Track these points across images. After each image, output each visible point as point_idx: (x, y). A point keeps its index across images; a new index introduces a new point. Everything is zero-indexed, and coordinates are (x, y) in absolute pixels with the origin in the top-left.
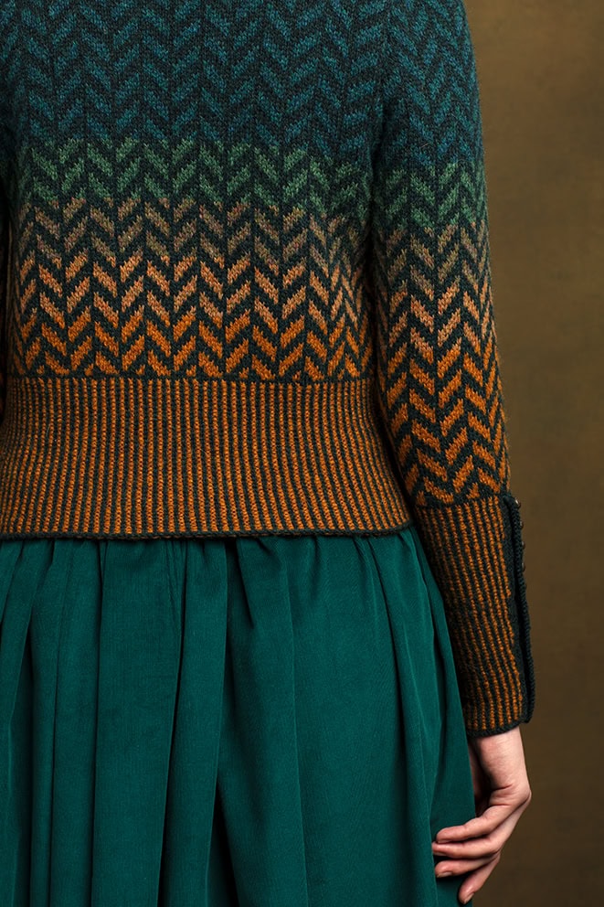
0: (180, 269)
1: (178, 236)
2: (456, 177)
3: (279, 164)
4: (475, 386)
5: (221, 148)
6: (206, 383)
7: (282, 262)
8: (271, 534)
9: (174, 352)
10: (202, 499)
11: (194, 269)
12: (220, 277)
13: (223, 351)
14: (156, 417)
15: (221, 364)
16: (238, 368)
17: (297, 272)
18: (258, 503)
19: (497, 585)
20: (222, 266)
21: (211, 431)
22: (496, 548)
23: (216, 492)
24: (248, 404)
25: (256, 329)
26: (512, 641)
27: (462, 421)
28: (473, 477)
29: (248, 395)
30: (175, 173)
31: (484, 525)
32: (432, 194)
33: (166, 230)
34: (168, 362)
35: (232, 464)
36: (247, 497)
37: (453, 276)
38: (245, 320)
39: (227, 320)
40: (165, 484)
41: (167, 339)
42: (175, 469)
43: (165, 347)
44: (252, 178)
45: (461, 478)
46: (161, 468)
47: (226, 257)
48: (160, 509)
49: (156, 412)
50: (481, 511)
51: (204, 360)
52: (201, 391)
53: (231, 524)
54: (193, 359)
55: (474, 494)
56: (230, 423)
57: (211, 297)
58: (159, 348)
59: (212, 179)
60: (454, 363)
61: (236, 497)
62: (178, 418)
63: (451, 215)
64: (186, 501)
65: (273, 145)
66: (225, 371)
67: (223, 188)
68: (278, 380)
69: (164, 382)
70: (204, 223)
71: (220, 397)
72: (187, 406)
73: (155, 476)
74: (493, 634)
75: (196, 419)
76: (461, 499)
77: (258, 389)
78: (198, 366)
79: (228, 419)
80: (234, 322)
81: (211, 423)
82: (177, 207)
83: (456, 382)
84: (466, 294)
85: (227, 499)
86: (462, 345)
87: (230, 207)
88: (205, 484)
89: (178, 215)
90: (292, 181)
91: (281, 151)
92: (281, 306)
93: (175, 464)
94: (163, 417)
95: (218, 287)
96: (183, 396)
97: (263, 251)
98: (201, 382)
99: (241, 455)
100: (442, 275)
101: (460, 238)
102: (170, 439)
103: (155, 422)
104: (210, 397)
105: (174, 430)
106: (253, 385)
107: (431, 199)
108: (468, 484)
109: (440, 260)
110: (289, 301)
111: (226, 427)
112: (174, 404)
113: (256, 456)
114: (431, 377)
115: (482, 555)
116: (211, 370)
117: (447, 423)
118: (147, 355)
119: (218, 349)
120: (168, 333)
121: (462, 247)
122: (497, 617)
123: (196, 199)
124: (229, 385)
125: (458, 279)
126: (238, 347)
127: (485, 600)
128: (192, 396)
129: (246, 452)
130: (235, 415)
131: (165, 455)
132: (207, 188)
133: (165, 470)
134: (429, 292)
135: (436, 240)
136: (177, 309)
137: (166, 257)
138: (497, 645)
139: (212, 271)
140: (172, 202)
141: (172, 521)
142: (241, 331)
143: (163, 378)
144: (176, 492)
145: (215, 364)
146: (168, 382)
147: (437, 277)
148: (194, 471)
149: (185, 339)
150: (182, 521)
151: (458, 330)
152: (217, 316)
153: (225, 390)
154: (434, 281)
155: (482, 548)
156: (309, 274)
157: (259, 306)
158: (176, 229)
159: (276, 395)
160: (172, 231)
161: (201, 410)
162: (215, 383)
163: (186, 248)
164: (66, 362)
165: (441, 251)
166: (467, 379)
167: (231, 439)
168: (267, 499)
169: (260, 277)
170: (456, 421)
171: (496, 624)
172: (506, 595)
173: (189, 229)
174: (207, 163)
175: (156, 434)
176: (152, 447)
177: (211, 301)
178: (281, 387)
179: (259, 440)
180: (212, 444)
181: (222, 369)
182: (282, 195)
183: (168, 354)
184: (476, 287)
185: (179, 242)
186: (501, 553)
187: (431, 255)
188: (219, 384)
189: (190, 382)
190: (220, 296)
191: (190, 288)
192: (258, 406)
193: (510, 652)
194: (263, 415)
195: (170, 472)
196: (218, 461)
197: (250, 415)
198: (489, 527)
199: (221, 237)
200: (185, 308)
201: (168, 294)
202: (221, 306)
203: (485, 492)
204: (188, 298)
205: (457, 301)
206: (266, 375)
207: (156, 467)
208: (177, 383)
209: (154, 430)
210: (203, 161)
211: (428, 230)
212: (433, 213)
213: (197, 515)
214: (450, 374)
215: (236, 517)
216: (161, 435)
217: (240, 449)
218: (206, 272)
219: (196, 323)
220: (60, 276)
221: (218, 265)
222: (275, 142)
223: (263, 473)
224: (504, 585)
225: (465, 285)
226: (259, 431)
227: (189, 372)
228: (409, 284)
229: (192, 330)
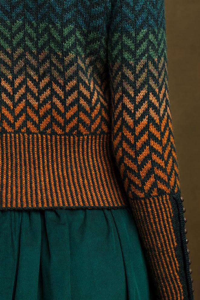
0: (17, 82)
1: (16, 66)
2: (146, 36)
3: (61, 32)
4: (156, 140)
5: (35, 25)
6: (31, 136)
7: (65, 79)
8: (61, 208)
9: (15, 121)
10: (29, 190)
11: (24, 82)
12: (37, 85)
13: (39, 120)
14: (7, 151)
15: (38, 126)
16: (46, 129)
17: (72, 84)
18: (56, 192)
19: (168, 240)
20: (37, 81)
21: (34, 158)
22: (168, 221)
23: (36, 187)
24: (52, 146)
25: (53, 110)
26: (178, 269)
27: (149, 157)
28: (154, 185)
29: (51, 141)
30: (14, 37)
31: (161, 209)
32: (133, 45)
33: (10, 63)
34: (12, 125)
35: (44, 174)
36: (51, 190)
37: (144, 85)
38: (48, 106)
39: (40, 106)
40: (12, 183)
41: (12, 115)
42: (16, 176)
43: (11, 119)
44: (49, 39)
45: (148, 185)
46: (10, 176)
47: (39, 76)
48: (9, 195)
49: (7, 149)
50: (159, 202)
51: (29, 125)
52: (29, 139)
53: (43, 203)
54: (24, 124)
55: (155, 193)
56: (43, 154)
57: (32, 95)
58: (8, 119)
59: (31, 39)
60: (144, 128)
61: (46, 190)
62: (18, 152)
63: (143, 55)
64: (21, 191)
65: (58, 23)
66: (40, 130)
67: (37, 43)
68: (66, 134)
69: (11, 135)
70: (28, 60)
71: (38, 142)
72: (22, 146)
73: (7, 179)
74: (167, 264)
75: (27, 152)
76: (148, 195)
77: (56, 138)
78: (27, 127)
79: (42, 152)
80: (43, 107)
81: (34, 154)
82: (15, 53)
83: (145, 137)
84: (151, 94)
85: (41, 190)
86: (148, 119)
87: (40, 53)
88: (31, 183)
89: (15, 56)
90: (68, 40)
91: (62, 26)
92: (65, 100)
93: (16, 174)
94: (11, 152)
95: (35, 90)
96: (20, 141)
97: (56, 74)
98: (28, 135)
99: (48, 170)
100: (138, 84)
101: (148, 66)
102: (14, 162)
103: (7, 154)
104: (33, 142)
105: (16, 158)
106: (54, 137)
107: (132, 47)
108: (151, 188)
109: (137, 77)
110: (69, 98)
111: (41, 156)
112: (16, 145)
113: (56, 170)
114: (132, 135)
115: (160, 224)
116: (33, 129)
117: (141, 157)
118: (2, 122)
119: (36, 119)
120: (12, 112)
121: (149, 71)
122: (168, 256)
123: (24, 49)
124: (42, 136)
125: (146, 86)
126: (46, 119)
127: (162, 247)
128: (24, 142)
129: (51, 168)
130: (45, 151)
131: (12, 170)
132: (29, 44)
133: (12, 177)
134: (132, 93)
135: (135, 67)
136: (16, 100)
137: (10, 76)
138: (169, 270)
139: (32, 83)
140: (12, 50)
141: (14, 201)
142: (47, 111)
143: (10, 133)
144: (17, 187)
145: (35, 126)
146: (12, 135)
147: (136, 86)
148: (26, 177)
149: (20, 115)
150: (19, 201)
151: (146, 112)
152: (35, 104)
153: (40, 139)
154: (134, 87)
155: (159, 221)
156: (79, 85)
157: (55, 100)
158: (15, 63)
159: (65, 141)
160: (13, 64)
161: (29, 148)
162: (35, 136)
163: (20, 72)
165: (137, 72)
166: (151, 136)
167: (43, 162)
168: (61, 190)
169: (55, 86)
170: (146, 157)
171: (168, 259)
172: (174, 245)
173: (21, 63)
174: (29, 32)
175: (7, 159)
176: (5, 166)
177: (32, 97)
178: (67, 138)
179: (57, 162)
180: (34, 164)
181: (38, 129)
182: (63, 47)
183: (12, 121)
184: (157, 90)
185: (16, 69)
186: (171, 224)
187: (132, 74)
188: (37, 136)
189: (23, 135)
190: (37, 95)
191: (22, 91)
192: (56, 146)
193: (176, 274)
194: (59, 150)
195: (14, 177)
196: (38, 172)
197: (52, 151)
198: (163, 210)
199: (36, 67)
200: (20, 100)
201: (12, 94)
202: (37, 99)
203: (161, 193)
204: (22, 95)
205: (146, 97)
206: (59, 131)
207: (7, 175)
208: (17, 135)
209: (7, 158)
210: (27, 31)
211: (131, 62)
212: (133, 54)
213: (27, 198)
214: (142, 133)
215: (45, 199)
216: (10, 160)
217: (48, 167)
218: (30, 83)
219: (25, 107)
221: (35, 80)
222: (58, 22)
223: (59, 178)
224: (172, 240)
225: (151, 89)
226: (57, 158)
227: (23, 130)
228: (122, 89)
229: (24, 111)
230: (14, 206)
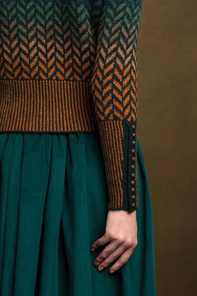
0: (49, 45)
1: (48, 34)
2: (124, 9)
3: (76, 10)
4: (118, 80)
5: (60, 5)
6: (59, 82)
7: (80, 43)
8: (80, 132)
9: (48, 72)
10: (58, 119)
11: (53, 45)
12: (62, 47)
13: (64, 71)
14: (43, 93)
15: (64, 75)
16: (69, 77)
17: (85, 47)
18: (77, 121)
19: (117, 154)
20: (63, 44)
21: (61, 97)
22: (118, 140)
23: (63, 117)
24: (73, 89)
25: (74, 64)
26: (122, 178)
27: (110, 91)
28: (112, 112)
29: (73, 86)
30: (46, 13)
32: (113, 13)
33: (44, 32)
34: (46, 75)
35: (68, 108)
36: (73, 119)
38: (71, 61)
39: (65, 61)
40: (46, 115)
41: (46, 68)
42: (49, 110)
43: (45, 70)
44: (69, 16)
45: (107, 111)
46: (45, 109)
47: (64, 41)
48: (44, 123)
49: (43, 91)
50: (113, 124)
51: (58, 74)
52: (58, 84)
53: (67, 128)
54: (55, 74)
55: (111, 118)
56: (67, 95)
57: (60, 54)
58: (43, 70)
59: (58, 15)
60: (110, 71)
61: (70, 119)
62: (50, 93)
64: (53, 120)
65: (73, 4)
66: (65, 78)
67: (62, 18)
68: (83, 81)
69: (45, 81)
70: (56, 30)
71: (64, 86)
72: (53, 89)
73: (43, 112)
74: (114, 173)
75: (56, 93)
76: (107, 119)
77: (76, 84)
78: (56, 76)
79: (67, 93)
80: (67, 62)
81: (61, 95)
82: (47, 24)
83: (110, 77)
84: (119, 48)
85: (66, 120)
86: (114, 65)
87: (64, 25)
88: (59, 115)
89: (47, 27)
90: (81, 16)
91: (76, 6)
92: (81, 57)
93: (49, 108)
94: (45, 93)
95: (62, 51)
96: (51, 86)
97: (74, 39)
98: (57, 81)
99: (71, 106)
100: (111, 40)
101: (121, 29)
102: (48, 100)
103: (43, 95)
104: (61, 86)
105: (49, 97)
106: (75, 82)
107: (112, 15)
108: (109, 114)
109: (111, 35)
110: (84, 56)
111: (66, 96)
112: (49, 89)
113: (76, 106)
114: (101, 74)
116: (61, 77)
117: (105, 91)
118: (39, 73)
119: (63, 70)
120: (46, 65)
122: (115, 166)
123: (53, 22)
124: (67, 82)
125: (117, 43)
126: (69, 70)
127: (112, 158)
128: (54, 86)
129: (73, 105)
130: (69, 92)
131: (46, 105)
132: (56, 18)
133: (46, 110)
134: (106, 46)
135: (111, 29)
136: (48, 58)
137: (44, 41)
138: (114, 177)
139: (59, 45)
140: (45, 23)
141: (48, 127)
142: (70, 65)
143: (45, 80)
144: (49, 117)
145: (62, 75)
146: (47, 81)
148: (56, 110)
149: (52, 67)
150: (51, 127)
151: (114, 60)
152: (62, 60)
153: (65, 84)
154: (108, 42)
156: (90, 47)
157: (75, 57)
158: (47, 32)
159: (82, 86)
160: (46, 32)
161: (58, 90)
162: (62, 82)
163: (51, 38)
164: (13, 75)
165: (112, 32)
166: (115, 77)
167: (68, 100)
168: (80, 120)
169: (74, 48)
170: (108, 91)
171: (115, 168)
173: (51, 32)
174: (56, 10)
175: (43, 98)
176: (42, 102)
177: (60, 55)
178: (84, 83)
179: (77, 100)
180: (62, 102)
181: (64, 77)
182: (77, 21)
183: (46, 72)
184: (125, 47)
185: (48, 36)
186: (121, 142)
187: (109, 33)
188: (64, 82)
189: (54, 81)
190: (63, 53)
191: (53, 51)
192: (76, 89)
193: (120, 181)
194: (78, 92)
195: (48, 111)
196: (64, 107)
197: (74, 92)
199: (62, 34)
200: (51, 57)
201: (45, 53)
202: (63, 56)
203: (116, 118)
204: (52, 54)
205: (116, 50)
206: (78, 79)
207: (43, 109)
208: (50, 82)
209: (42, 97)
210: (55, 9)
211: (110, 25)
212: (112, 19)
213: (56, 125)
214: (108, 74)
215: (69, 126)
216: (45, 99)
217: (71, 103)
218: (58, 46)
219: (55, 62)
220: (9, 47)
221: (61, 43)
222: (74, 3)
223: (79, 111)
224: (120, 155)
225: (120, 45)
226: (77, 98)
227: (53, 78)
228: (101, 42)
229: (54, 64)
230: (48, 130)
